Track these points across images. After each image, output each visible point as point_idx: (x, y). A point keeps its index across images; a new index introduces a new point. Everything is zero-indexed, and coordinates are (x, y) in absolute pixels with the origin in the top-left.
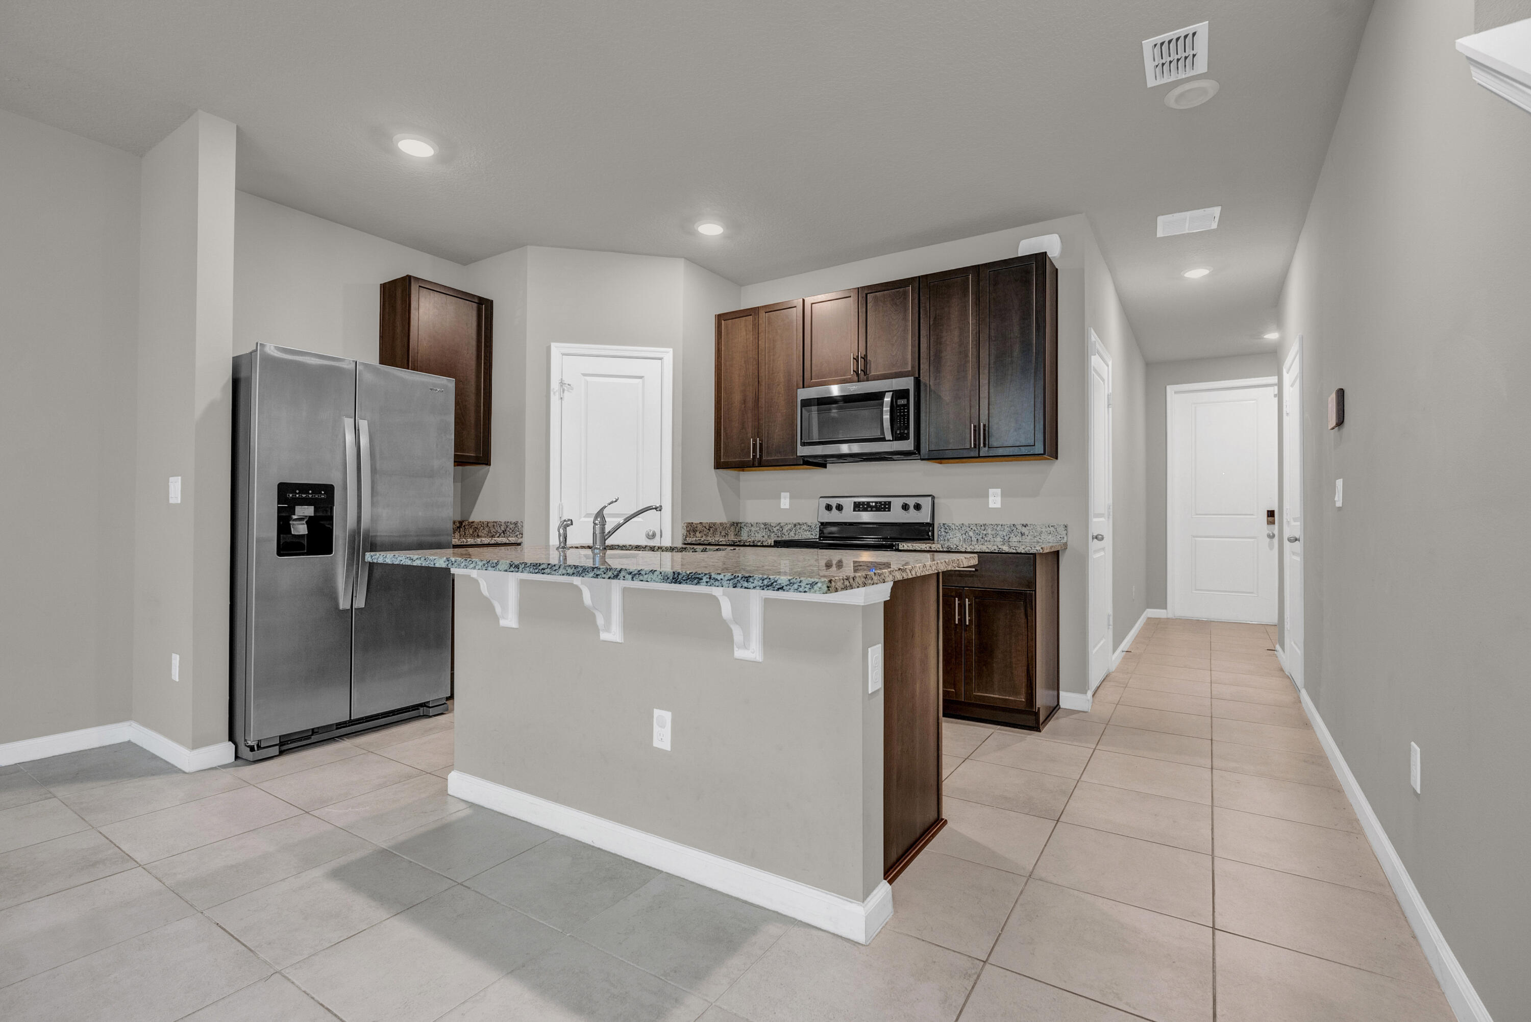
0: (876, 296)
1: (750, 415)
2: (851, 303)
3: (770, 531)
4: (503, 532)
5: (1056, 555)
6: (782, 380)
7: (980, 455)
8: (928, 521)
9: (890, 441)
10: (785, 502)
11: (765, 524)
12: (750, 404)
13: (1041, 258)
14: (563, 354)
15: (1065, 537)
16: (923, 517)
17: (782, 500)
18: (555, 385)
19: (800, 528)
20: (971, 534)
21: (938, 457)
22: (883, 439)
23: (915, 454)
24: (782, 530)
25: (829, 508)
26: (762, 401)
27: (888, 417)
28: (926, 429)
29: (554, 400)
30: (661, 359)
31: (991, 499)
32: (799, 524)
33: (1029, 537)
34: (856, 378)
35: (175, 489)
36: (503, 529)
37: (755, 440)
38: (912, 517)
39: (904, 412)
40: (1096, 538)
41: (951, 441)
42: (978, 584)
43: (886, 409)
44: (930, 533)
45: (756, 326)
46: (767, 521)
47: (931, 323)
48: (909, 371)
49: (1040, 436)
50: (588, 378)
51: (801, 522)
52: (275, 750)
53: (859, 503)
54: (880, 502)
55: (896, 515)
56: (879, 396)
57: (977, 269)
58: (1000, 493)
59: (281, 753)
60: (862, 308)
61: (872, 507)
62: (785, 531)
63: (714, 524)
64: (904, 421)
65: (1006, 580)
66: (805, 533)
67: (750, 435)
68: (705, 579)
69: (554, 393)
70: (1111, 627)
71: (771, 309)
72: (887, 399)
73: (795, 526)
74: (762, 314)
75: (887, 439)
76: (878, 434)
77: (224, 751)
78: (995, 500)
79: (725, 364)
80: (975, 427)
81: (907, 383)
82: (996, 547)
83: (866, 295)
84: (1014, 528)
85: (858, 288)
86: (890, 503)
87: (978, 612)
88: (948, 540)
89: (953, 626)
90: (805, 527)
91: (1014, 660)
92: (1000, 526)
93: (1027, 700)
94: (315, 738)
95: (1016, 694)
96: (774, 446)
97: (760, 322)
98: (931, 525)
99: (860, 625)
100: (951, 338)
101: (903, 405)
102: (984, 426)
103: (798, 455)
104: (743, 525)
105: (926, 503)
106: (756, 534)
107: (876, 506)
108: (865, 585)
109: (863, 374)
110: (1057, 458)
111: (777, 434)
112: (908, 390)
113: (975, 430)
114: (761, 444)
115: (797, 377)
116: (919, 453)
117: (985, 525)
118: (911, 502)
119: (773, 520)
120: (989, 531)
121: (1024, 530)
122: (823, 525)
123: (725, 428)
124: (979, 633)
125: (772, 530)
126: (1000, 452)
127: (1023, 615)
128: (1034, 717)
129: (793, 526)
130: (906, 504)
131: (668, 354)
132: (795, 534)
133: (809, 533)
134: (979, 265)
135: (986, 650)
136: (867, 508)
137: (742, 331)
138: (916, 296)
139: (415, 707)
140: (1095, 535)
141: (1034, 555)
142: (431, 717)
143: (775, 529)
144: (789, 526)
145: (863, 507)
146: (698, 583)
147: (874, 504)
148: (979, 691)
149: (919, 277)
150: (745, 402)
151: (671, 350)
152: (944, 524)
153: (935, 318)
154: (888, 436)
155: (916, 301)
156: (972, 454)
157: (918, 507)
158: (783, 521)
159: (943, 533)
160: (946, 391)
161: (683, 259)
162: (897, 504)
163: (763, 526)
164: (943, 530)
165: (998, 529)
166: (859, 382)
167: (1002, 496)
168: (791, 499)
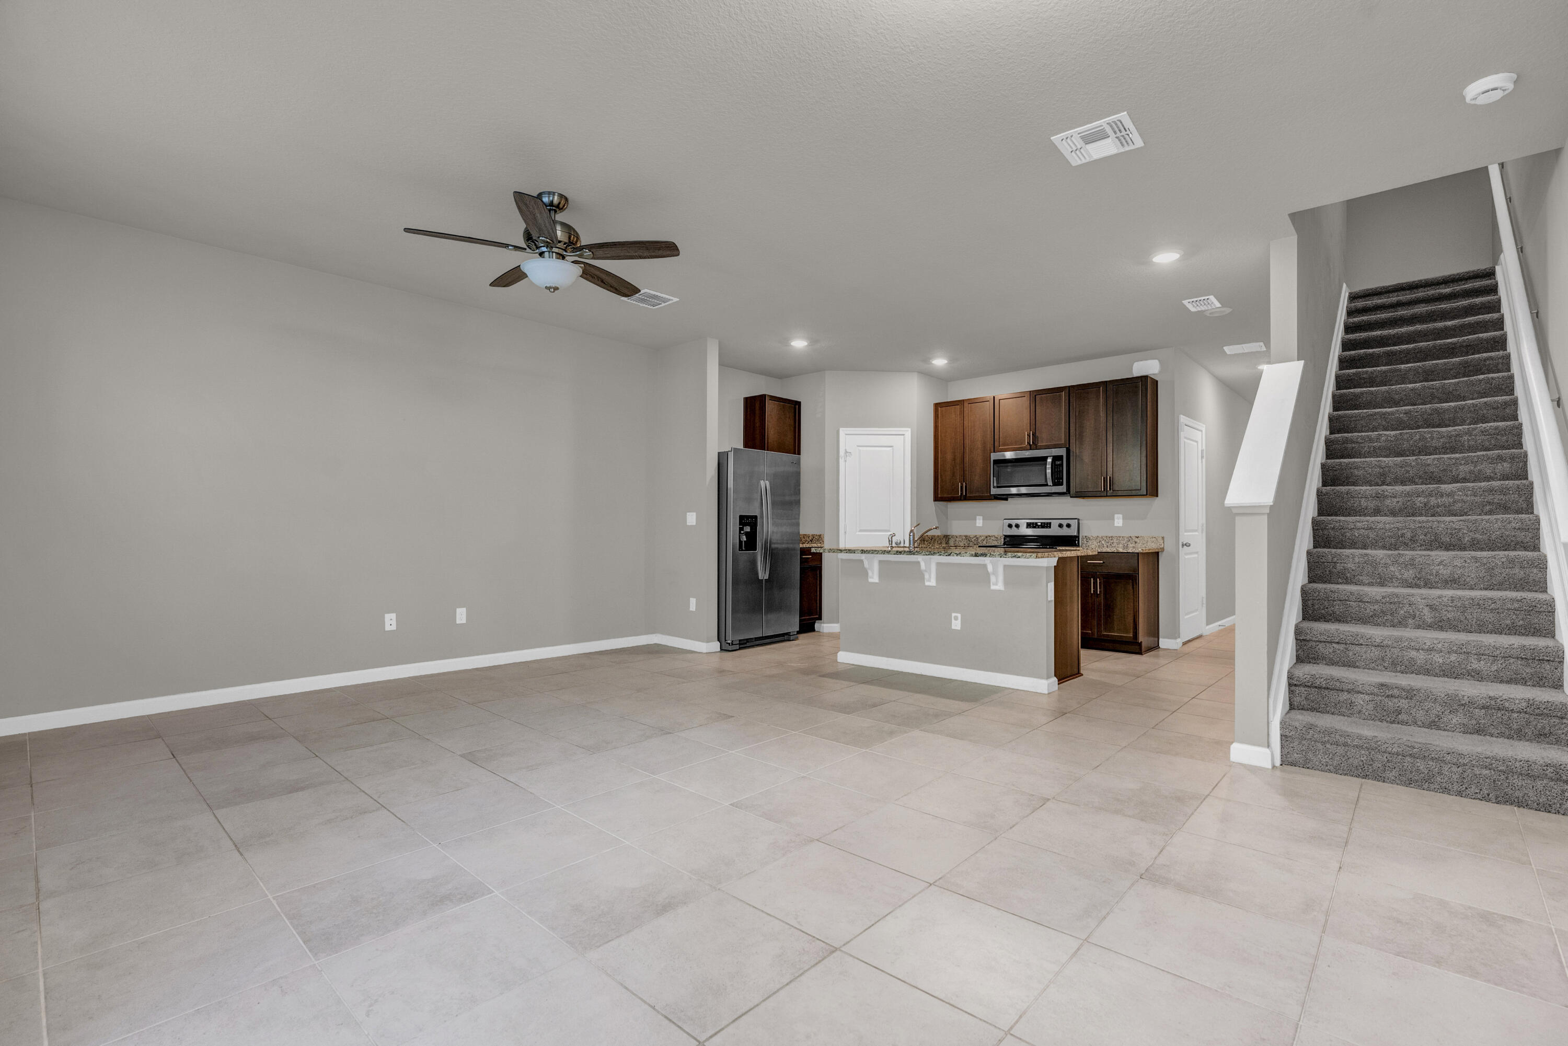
0: (1042, 397)
1: (958, 467)
2: (1025, 401)
3: (969, 541)
4: (811, 541)
5: (1156, 555)
6: (980, 446)
7: (1108, 495)
8: (1076, 534)
9: (1050, 486)
10: (979, 522)
11: (966, 536)
12: (958, 461)
13: (1144, 379)
14: (846, 434)
15: (1163, 544)
16: (1072, 532)
17: (977, 521)
18: (842, 453)
19: (990, 539)
20: (1103, 542)
21: (1081, 495)
22: (1047, 485)
23: (1067, 494)
24: (978, 538)
25: (1010, 526)
26: (967, 459)
27: (1050, 471)
28: (1073, 479)
29: (841, 461)
30: (903, 435)
31: (1116, 520)
32: (989, 536)
33: (1140, 544)
34: (1029, 447)
35: (691, 519)
36: (810, 539)
37: (962, 484)
38: (1065, 532)
39: (1060, 469)
40: (1185, 545)
41: (1090, 486)
42: (1105, 571)
43: (1049, 466)
44: (1077, 542)
45: (962, 412)
46: (967, 534)
47: (1077, 414)
48: (1062, 444)
49: (1144, 484)
50: (860, 448)
51: (990, 534)
52: (738, 647)
53: (1030, 523)
54: (1044, 523)
55: (1054, 531)
56: (1045, 459)
57: (1105, 383)
58: (1122, 518)
59: (740, 649)
60: (1032, 403)
61: (1039, 526)
62: (979, 540)
63: (934, 536)
64: (1060, 474)
65: (1121, 567)
66: (993, 542)
67: (958, 480)
68: (988, 555)
69: (842, 459)
70: (1205, 605)
71: (971, 402)
72: (1049, 460)
73: (986, 537)
74: (966, 404)
75: (1049, 484)
76: (1043, 482)
77: (716, 646)
78: (1119, 521)
79: (941, 436)
80: (1104, 478)
81: (1062, 452)
82: (1115, 549)
83: (1036, 395)
84: (1130, 539)
85: (1030, 391)
86: (1050, 523)
87: (1105, 587)
88: (1088, 546)
89: (1090, 595)
90: (993, 538)
91: (1126, 613)
92: (1121, 538)
93: (1133, 635)
94: (748, 644)
95: (1127, 632)
96: (975, 488)
97: (965, 409)
98: (1078, 537)
99: (1045, 576)
100: (1089, 425)
101: (1059, 465)
102: (1110, 478)
103: (992, 493)
104: (950, 537)
105: (1074, 523)
106: (960, 543)
107: (1041, 525)
108: (1048, 557)
109: (1034, 446)
110: (1157, 496)
111: (977, 480)
112: (1062, 456)
113: (1104, 481)
114: (966, 487)
115: (989, 445)
116: (1069, 493)
117: (1112, 537)
118: (1064, 523)
119: (971, 533)
121: (1136, 540)
122: (1006, 536)
123: (941, 476)
124: (1105, 598)
126: (1120, 493)
127: (1131, 588)
128: (1139, 647)
130: (1061, 524)
131: (908, 432)
132: (988, 540)
133: (996, 540)
134: (1106, 382)
135: (1109, 607)
136: (1035, 526)
137: (953, 415)
138: (1067, 398)
139: (783, 635)
140: (1185, 543)
141: (1138, 553)
142: (791, 640)
143: (973, 540)
144: (982, 536)
145: (1033, 526)
146: (985, 556)
147: (1040, 524)
148: (1105, 632)
149: (1069, 387)
150: (954, 459)
151: (910, 429)
152: (1086, 536)
153: (1079, 412)
154: (1050, 483)
155: (1067, 401)
156: (1102, 494)
157: (1069, 526)
158: (978, 533)
159: (1086, 542)
160: (1087, 456)
161: (916, 373)
162: (1055, 524)
163: (964, 537)
164: (1085, 540)
165: (1120, 539)
166: (1031, 449)
167: (1123, 519)
168: (983, 520)
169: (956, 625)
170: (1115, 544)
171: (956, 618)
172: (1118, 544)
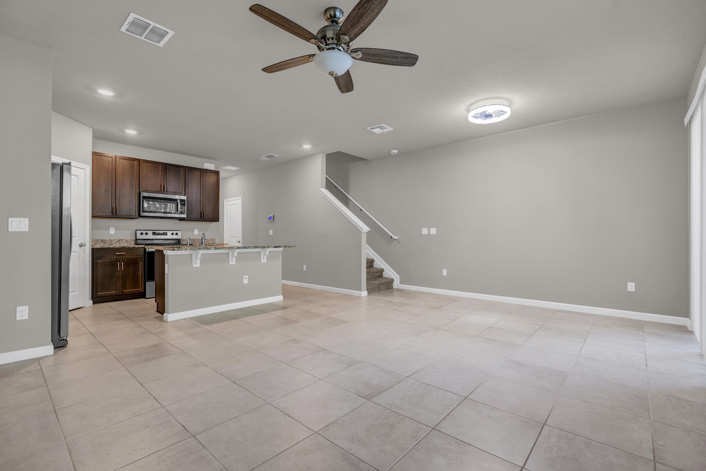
3: (105, 243)
10: (112, 231)
11: (102, 240)
13: (215, 171)
16: (178, 237)
24: (112, 242)
31: (195, 232)
32: (121, 240)
46: (103, 239)
49: (213, 215)
51: (122, 239)
66: (124, 243)
73: (119, 240)
92: (198, 240)
117: (194, 239)
118: (175, 232)
120: (196, 241)
125: (106, 243)
129: (118, 241)
130: (172, 233)
132: (119, 244)
133: (127, 243)
144: (116, 241)
145: (155, 234)
157: (177, 234)
158: (112, 239)
162: (169, 233)
163: (100, 241)
166: (163, 194)
167: (198, 231)
168: (115, 230)
169: (246, 281)
170: (196, 242)
171: (246, 278)
172: (197, 242)
